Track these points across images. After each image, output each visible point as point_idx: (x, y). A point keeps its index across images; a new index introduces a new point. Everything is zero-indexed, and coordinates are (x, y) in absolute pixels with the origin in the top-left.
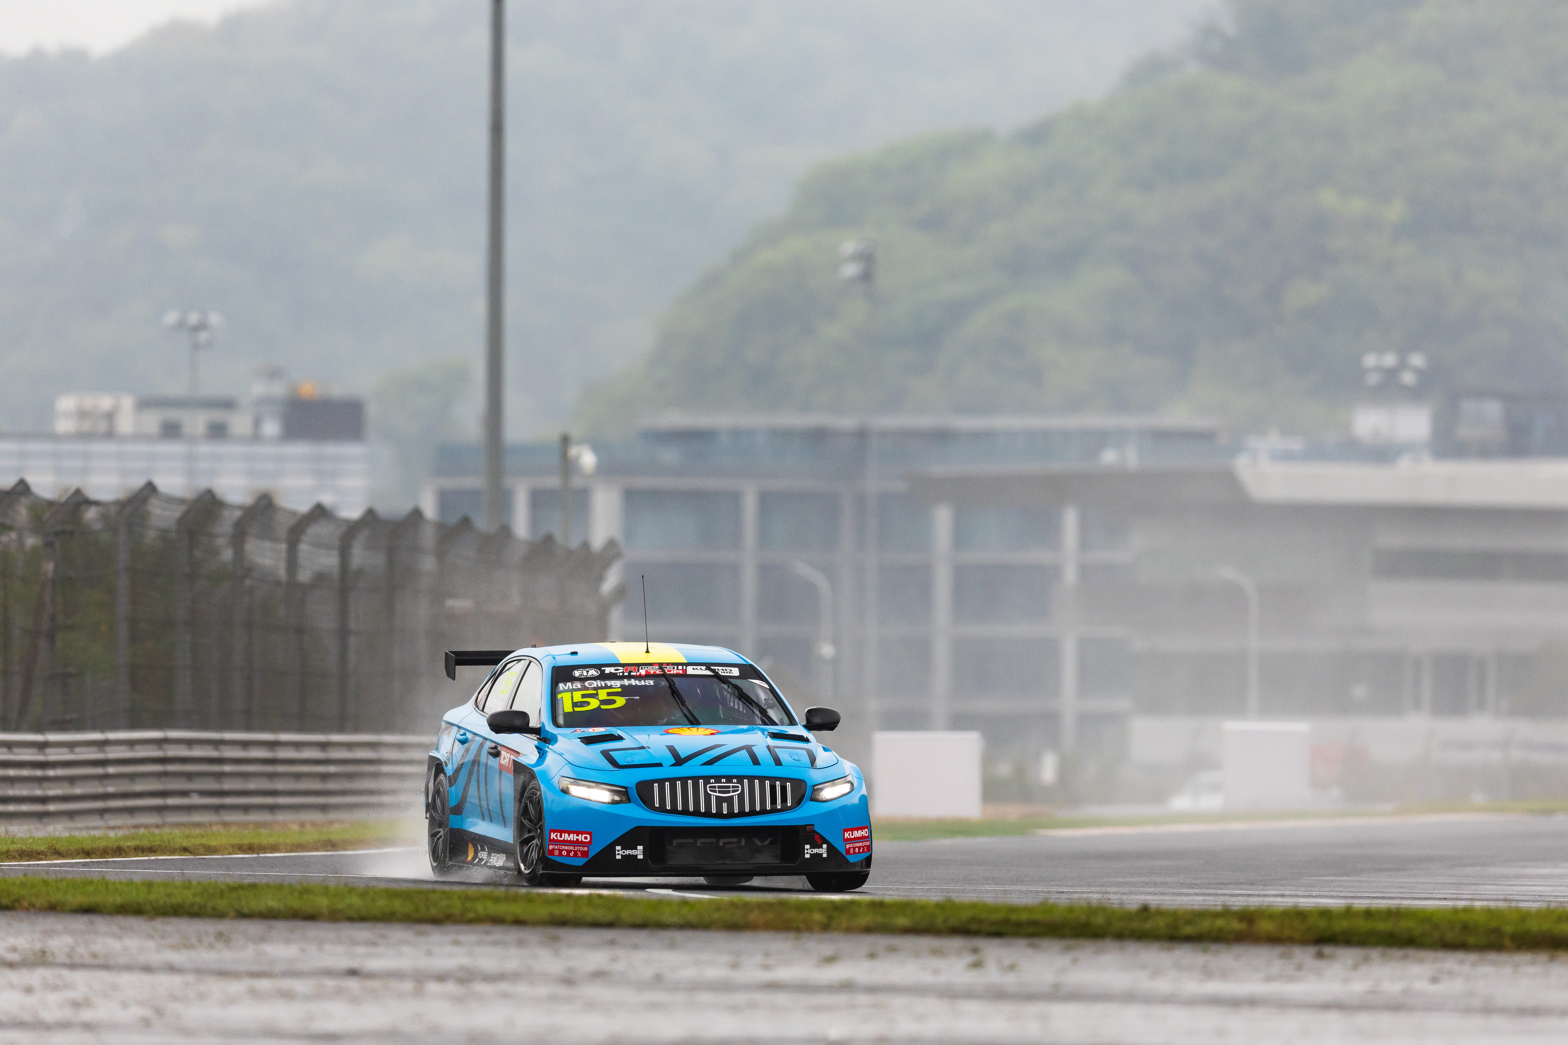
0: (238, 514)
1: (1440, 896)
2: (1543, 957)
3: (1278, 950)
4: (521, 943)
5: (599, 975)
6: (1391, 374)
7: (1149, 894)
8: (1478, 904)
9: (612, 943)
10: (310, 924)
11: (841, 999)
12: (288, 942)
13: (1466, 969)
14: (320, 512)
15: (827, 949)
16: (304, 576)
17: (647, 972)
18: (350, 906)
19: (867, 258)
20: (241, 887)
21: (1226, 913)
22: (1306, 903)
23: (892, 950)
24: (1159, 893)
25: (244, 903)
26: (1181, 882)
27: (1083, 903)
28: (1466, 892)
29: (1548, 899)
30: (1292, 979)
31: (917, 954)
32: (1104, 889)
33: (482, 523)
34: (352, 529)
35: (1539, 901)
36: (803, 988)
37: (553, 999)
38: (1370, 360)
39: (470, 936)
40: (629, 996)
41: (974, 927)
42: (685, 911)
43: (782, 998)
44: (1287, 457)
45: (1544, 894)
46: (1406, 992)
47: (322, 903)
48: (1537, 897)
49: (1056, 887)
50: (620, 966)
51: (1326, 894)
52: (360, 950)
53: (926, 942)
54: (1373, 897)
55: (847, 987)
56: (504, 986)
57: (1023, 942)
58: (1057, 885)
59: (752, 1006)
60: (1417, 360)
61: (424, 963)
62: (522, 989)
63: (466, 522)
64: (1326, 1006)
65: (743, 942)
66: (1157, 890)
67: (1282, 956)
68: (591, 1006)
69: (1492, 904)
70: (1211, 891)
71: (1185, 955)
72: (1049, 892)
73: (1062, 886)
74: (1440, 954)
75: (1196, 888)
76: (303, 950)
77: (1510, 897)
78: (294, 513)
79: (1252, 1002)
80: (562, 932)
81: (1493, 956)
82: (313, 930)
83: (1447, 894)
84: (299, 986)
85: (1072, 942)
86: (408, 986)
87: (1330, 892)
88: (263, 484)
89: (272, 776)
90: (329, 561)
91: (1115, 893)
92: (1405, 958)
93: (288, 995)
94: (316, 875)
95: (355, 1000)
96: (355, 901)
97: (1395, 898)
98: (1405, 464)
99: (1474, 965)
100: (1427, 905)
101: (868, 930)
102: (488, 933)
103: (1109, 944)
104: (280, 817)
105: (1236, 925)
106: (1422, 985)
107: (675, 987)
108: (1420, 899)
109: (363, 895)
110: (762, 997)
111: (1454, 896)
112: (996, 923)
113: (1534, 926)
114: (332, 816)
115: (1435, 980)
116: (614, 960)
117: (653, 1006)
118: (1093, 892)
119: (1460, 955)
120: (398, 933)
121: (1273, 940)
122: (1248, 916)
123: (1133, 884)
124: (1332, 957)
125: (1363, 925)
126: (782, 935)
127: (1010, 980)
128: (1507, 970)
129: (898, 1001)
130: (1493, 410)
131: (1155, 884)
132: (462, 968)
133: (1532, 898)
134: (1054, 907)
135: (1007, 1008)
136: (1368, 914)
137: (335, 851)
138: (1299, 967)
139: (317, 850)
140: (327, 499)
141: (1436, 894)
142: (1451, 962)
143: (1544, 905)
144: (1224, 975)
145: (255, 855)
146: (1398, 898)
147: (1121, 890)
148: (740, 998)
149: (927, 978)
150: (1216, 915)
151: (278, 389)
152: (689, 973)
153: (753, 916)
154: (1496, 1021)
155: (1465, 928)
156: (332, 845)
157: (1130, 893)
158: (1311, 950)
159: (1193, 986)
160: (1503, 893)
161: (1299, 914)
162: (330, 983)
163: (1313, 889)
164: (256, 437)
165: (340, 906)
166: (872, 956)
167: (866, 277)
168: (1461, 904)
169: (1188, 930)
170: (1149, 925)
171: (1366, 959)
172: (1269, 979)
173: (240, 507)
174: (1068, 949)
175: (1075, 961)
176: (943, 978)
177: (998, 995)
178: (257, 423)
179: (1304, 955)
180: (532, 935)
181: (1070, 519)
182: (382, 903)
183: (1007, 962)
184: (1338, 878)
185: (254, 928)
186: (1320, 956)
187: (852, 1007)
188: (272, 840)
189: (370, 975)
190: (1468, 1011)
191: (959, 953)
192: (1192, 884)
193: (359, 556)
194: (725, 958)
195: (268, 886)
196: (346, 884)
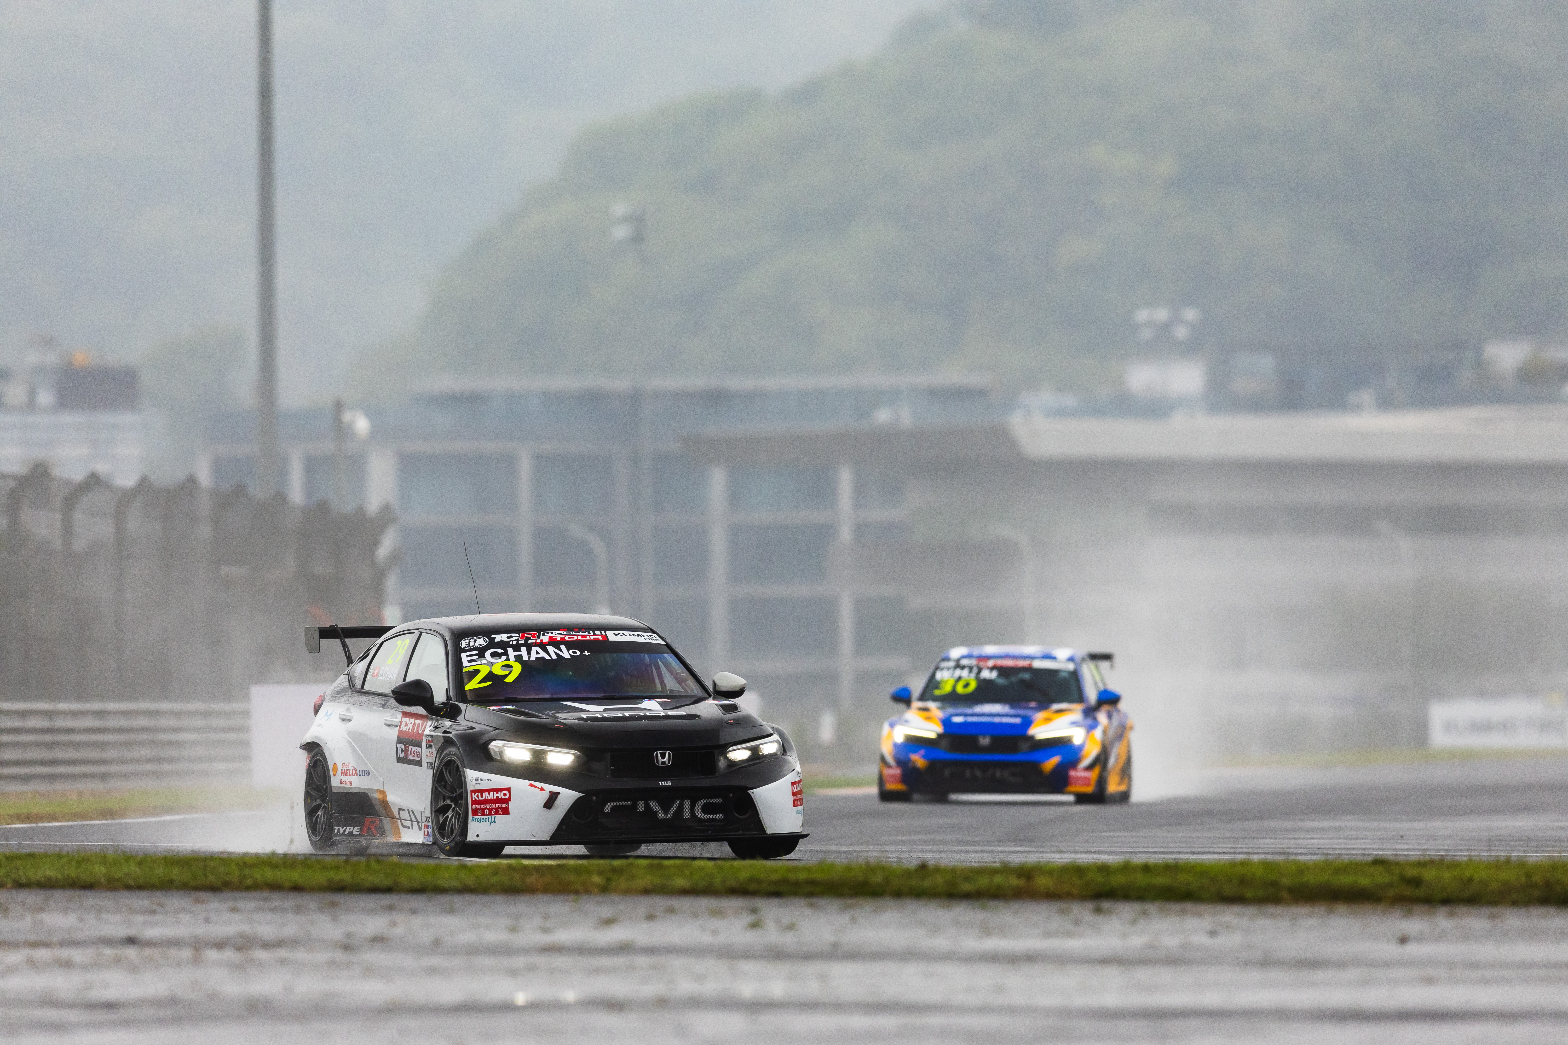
0: (12, 483)
1: (1219, 850)
2: (1320, 909)
3: (1057, 906)
4: (299, 910)
5: (378, 940)
6: (1165, 328)
7: (928, 852)
8: (1255, 857)
9: (391, 908)
10: (88, 893)
11: (620, 961)
12: (66, 911)
13: (1244, 922)
14: (94, 481)
15: (606, 911)
16: (79, 544)
17: (426, 937)
18: (127, 874)
19: (637, 220)
20: (18, 857)
21: (1005, 869)
22: (1083, 859)
23: (671, 911)
24: (938, 851)
25: (21, 872)
26: (960, 839)
27: (862, 861)
28: (1244, 846)
29: (1326, 851)
30: (1069, 935)
31: (696, 916)
32: (882, 848)
33: (258, 490)
34: (127, 496)
35: (1316, 854)
36: (581, 950)
37: (332, 964)
38: (1143, 315)
39: (248, 903)
40: (409, 961)
41: (753, 887)
42: (463, 875)
43: (560, 961)
44: (1061, 413)
45: (1322, 847)
46: (1185, 946)
47: (100, 871)
48: (1316, 850)
49: (835, 847)
50: (398, 931)
51: (1105, 849)
52: (140, 918)
53: (704, 903)
54: (1152, 852)
55: (625, 948)
56: (282, 953)
57: (802, 902)
58: (837, 845)
59: (531, 969)
60: (1190, 314)
61: (202, 930)
62: (301, 955)
63: (240, 490)
64: (1106, 961)
65: (523, 906)
66: (936, 848)
67: (1062, 912)
68: (369, 971)
69: (1269, 857)
70: (989, 848)
71: (963, 912)
72: (828, 852)
73: (841, 845)
74: (1219, 908)
75: (974, 846)
76: (81, 920)
77: (1288, 851)
78: (68, 482)
79: (1031, 958)
80: (339, 898)
81: (1271, 909)
82: (91, 899)
83: (1226, 848)
84: (78, 955)
85: (851, 901)
86: (186, 953)
87: (1109, 847)
88: (39, 454)
89: (50, 745)
90: (104, 529)
91: (893, 851)
92: (1183, 912)
93: (66, 965)
94: (96, 843)
95: (133, 969)
96: (133, 869)
97: (1173, 853)
98: (1179, 420)
99: (1252, 918)
100: (1207, 859)
101: (647, 892)
102: (266, 900)
103: (888, 902)
104: (59, 786)
105: (1015, 881)
106: (1200, 939)
107: (454, 951)
108: (1199, 853)
109: (141, 863)
110: (541, 960)
111: (1232, 850)
112: (775, 883)
113: (1311, 879)
114: (111, 784)
115: (1213, 933)
116: (393, 924)
117: (432, 971)
118: (872, 851)
119: (1237, 909)
120: (176, 901)
121: (1052, 896)
122: (1027, 873)
123: (912, 842)
124: (1110, 912)
125: (1141, 879)
126: (561, 898)
127: (789, 940)
128: (1285, 923)
129: (677, 962)
130: (1266, 363)
131: (934, 842)
132: (240, 935)
133: (1311, 851)
134: (832, 866)
135: (787, 968)
136: (1146, 868)
137: (113, 819)
138: (1078, 923)
139: (95, 818)
140: (102, 468)
141: (1215, 848)
142: (1229, 915)
143: (1322, 858)
144: (1003, 932)
145: (34, 825)
146: (1176, 852)
147: (899, 848)
148: (520, 961)
149: (706, 939)
150: (994, 872)
151: (52, 359)
152: (468, 937)
153: (532, 879)
154: (1275, 974)
155: (1243, 881)
156: (109, 813)
157: (910, 851)
158: (1090, 905)
159: (972, 943)
160: (1281, 846)
161: (1078, 870)
162: (108, 952)
163: (1092, 845)
164: (31, 406)
165: (118, 874)
166: (651, 917)
167: (638, 238)
168: (1239, 857)
169: (967, 887)
170: (927, 883)
171: (1145, 914)
172: (1048, 935)
173: (14, 477)
174: (847, 908)
175: (854, 920)
176: (722, 939)
177: (777, 955)
178: (32, 394)
179: (1082, 910)
180: (309, 901)
181: (845, 478)
182: (160, 871)
183: (786, 921)
184: (1117, 834)
185: (32, 897)
186: (1098, 911)
187: (632, 968)
188: (50, 810)
189: (149, 944)
190: (1246, 964)
191: (737, 913)
192: (971, 841)
193: (134, 523)
194: (503, 922)
195: (46, 855)
196: (124, 852)
